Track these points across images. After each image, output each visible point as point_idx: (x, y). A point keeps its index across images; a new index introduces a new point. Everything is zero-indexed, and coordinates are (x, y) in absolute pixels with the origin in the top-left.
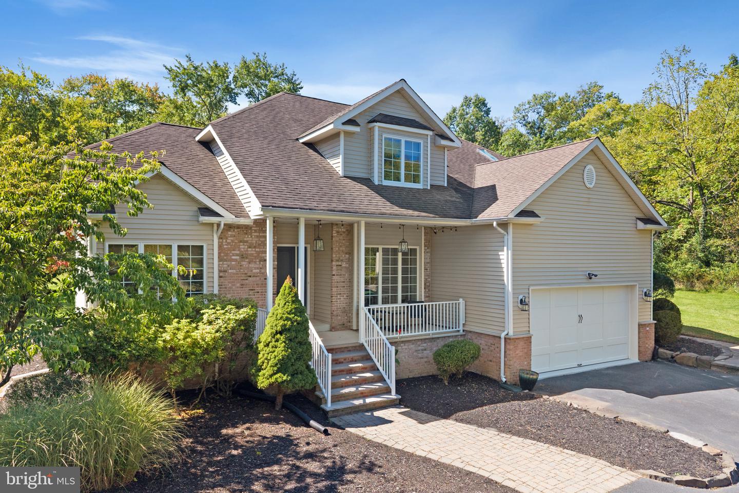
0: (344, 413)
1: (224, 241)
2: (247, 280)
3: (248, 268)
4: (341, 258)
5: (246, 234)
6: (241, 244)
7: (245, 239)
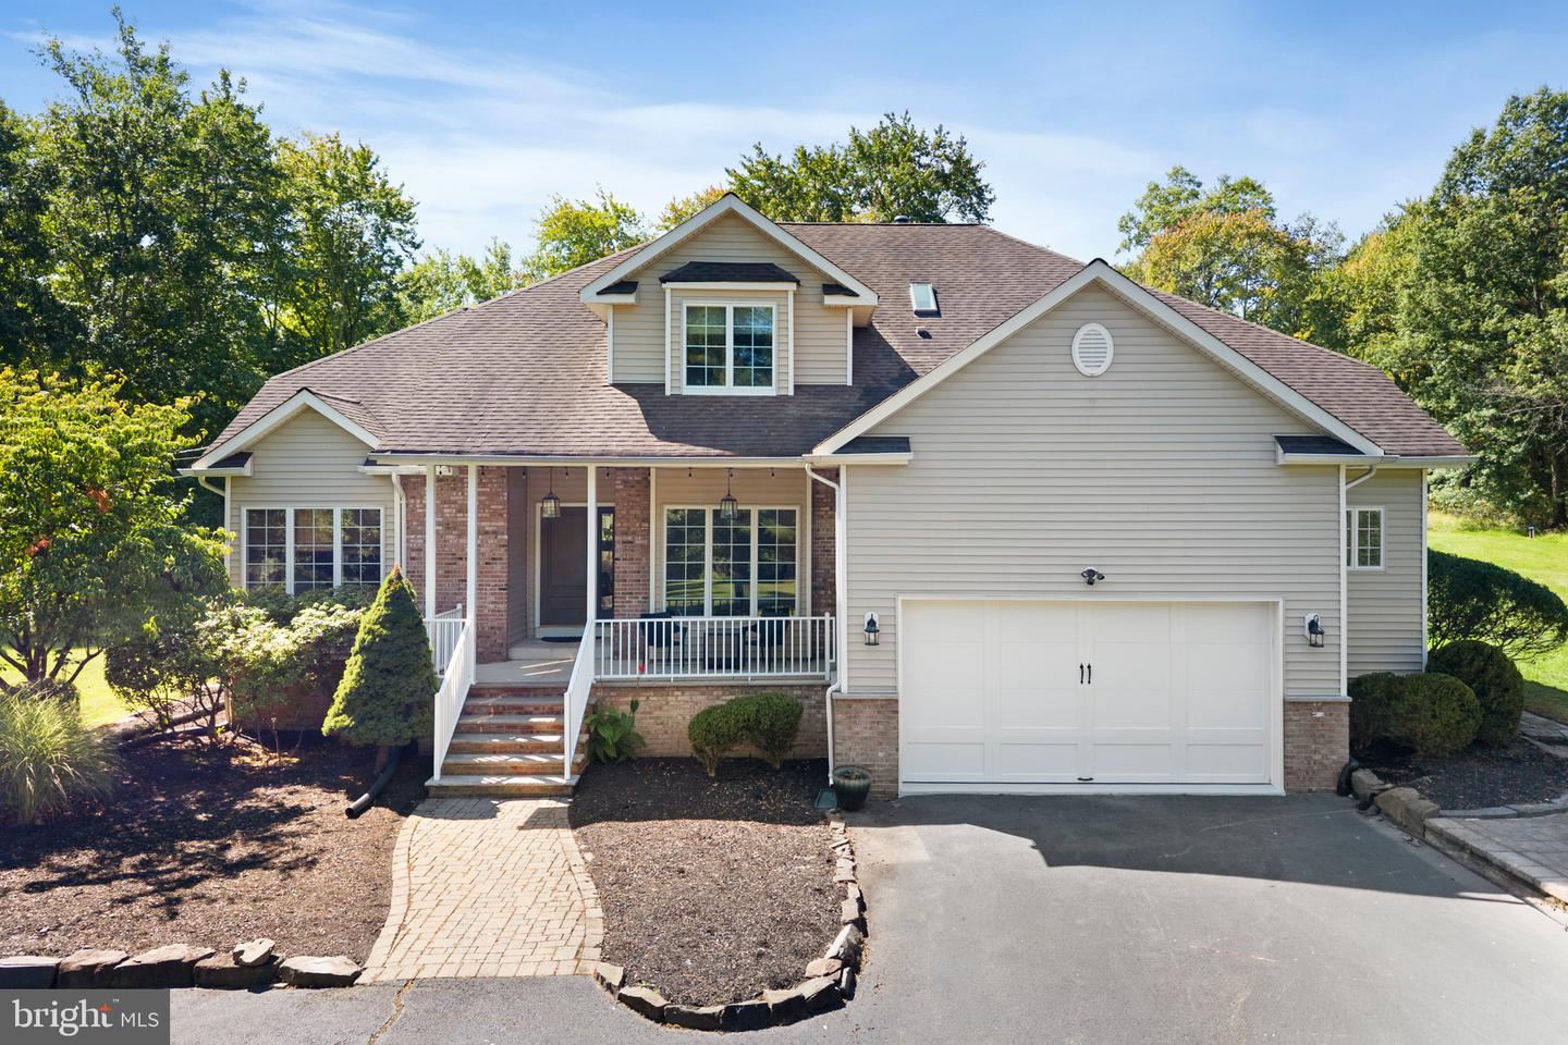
0: (458, 794)
1: (418, 501)
2: (455, 564)
3: (457, 545)
4: (632, 529)
5: (454, 489)
6: (446, 506)
7: (452, 498)
